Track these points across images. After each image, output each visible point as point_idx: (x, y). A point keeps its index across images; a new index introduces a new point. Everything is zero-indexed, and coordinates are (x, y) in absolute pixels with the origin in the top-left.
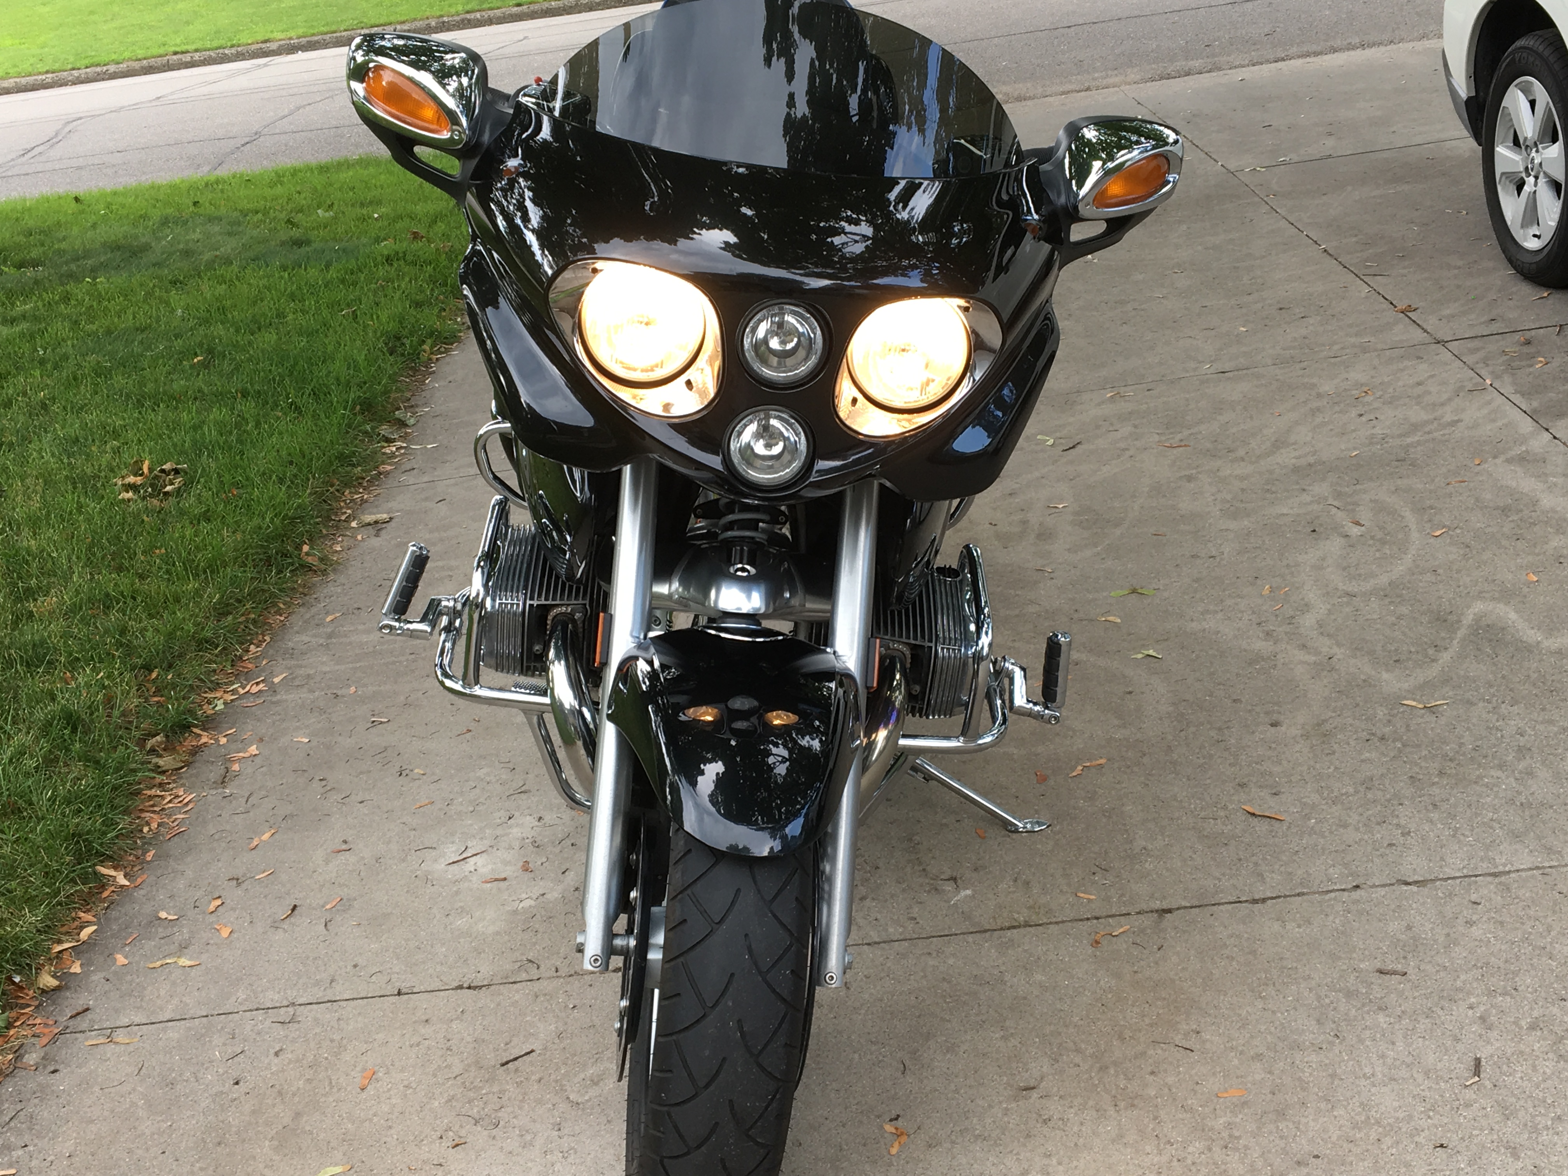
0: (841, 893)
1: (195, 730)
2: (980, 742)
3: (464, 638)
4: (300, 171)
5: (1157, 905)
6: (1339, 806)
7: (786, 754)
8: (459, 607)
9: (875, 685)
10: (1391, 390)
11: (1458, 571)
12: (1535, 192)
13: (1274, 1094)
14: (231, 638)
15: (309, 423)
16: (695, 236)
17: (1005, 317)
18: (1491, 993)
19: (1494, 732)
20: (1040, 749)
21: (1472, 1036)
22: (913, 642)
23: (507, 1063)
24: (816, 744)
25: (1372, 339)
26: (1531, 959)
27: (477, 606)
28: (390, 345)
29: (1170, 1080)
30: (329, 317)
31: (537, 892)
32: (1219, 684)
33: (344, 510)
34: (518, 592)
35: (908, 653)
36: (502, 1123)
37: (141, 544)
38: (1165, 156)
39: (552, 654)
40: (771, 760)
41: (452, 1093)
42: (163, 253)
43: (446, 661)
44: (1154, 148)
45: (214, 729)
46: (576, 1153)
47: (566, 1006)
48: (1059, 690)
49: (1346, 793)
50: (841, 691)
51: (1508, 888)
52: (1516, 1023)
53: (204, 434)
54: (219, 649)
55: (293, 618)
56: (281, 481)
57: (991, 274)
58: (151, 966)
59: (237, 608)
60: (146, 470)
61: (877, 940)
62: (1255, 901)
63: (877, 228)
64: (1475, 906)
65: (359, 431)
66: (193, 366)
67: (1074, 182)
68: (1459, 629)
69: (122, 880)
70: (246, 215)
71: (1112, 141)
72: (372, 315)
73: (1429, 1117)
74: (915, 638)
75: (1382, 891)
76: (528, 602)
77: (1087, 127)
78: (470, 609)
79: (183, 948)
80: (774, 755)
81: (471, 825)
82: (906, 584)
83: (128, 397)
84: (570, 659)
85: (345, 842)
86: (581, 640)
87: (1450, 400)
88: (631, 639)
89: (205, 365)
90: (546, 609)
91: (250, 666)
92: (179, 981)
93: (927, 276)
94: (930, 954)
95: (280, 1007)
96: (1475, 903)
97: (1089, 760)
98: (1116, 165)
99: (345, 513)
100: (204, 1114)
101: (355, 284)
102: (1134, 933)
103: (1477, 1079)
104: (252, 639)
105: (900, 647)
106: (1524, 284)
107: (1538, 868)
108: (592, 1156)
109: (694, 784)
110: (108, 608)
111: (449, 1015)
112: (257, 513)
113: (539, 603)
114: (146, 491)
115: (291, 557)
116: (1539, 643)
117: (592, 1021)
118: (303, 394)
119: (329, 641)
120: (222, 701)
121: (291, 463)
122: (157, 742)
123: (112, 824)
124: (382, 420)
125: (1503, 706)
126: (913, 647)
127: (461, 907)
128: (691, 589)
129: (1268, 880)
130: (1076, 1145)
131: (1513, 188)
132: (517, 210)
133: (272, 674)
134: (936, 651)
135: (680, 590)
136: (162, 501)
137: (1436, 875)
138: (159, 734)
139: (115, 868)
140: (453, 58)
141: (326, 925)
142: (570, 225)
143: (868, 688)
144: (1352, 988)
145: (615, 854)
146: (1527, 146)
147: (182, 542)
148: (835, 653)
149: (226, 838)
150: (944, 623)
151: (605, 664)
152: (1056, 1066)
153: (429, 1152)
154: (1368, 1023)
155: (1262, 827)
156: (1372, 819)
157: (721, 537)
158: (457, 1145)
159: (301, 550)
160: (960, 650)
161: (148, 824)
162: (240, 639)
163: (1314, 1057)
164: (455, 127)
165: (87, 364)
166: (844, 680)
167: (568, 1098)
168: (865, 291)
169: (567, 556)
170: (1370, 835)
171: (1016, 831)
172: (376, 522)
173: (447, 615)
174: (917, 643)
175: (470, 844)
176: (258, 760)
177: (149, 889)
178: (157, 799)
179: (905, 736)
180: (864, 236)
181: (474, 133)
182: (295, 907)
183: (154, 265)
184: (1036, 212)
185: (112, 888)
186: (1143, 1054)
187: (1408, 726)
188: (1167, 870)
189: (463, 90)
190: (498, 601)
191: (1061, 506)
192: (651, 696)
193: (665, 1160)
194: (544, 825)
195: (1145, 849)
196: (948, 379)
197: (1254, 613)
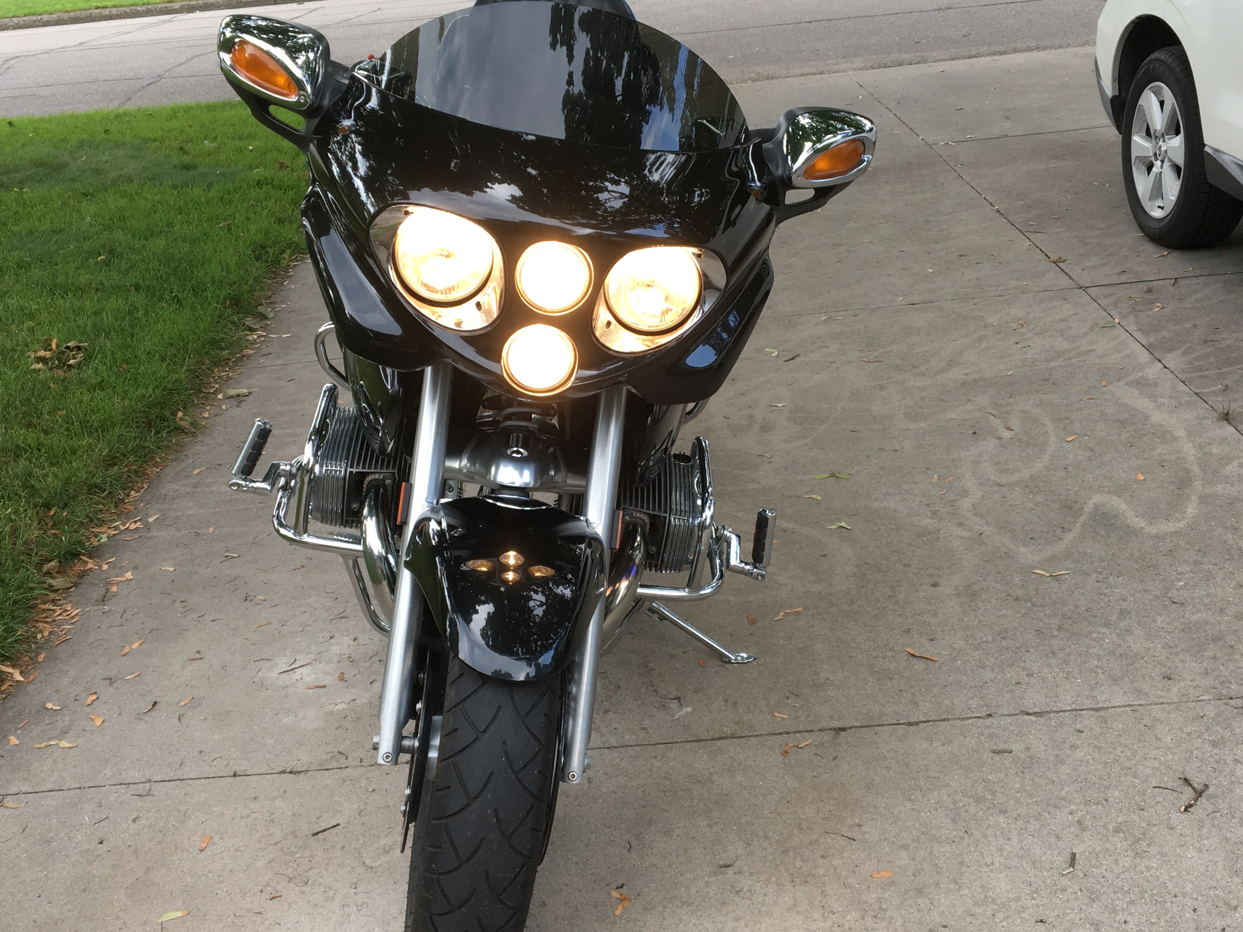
0: (584, 710)
1: (83, 558)
2: (702, 592)
3: (297, 494)
4: (192, 108)
5: (835, 724)
6: (980, 652)
7: (543, 599)
8: (294, 470)
9: (617, 547)
10: (1041, 324)
11: (1083, 470)
12: (1161, 173)
13: (915, 876)
14: (116, 485)
15: (188, 313)
16: (488, 190)
17: (729, 262)
18: (1087, 803)
19: (1102, 597)
20: (752, 598)
21: (1071, 836)
22: (652, 513)
23: (317, 833)
24: (568, 593)
25: (1030, 283)
26: (1120, 777)
27: (308, 471)
28: (257, 253)
29: (837, 862)
30: (209, 228)
31: (349, 697)
32: (894, 551)
33: (213, 385)
34: (341, 461)
35: (647, 521)
36: (310, 881)
37: (46, 406)
38: (862, 141)
39: (366, 511)
40: (532, 604)
41: (272, 856)
42: (78, 170)
43: (282, 514)
44: (853, 134)
45: (99, 557)
46: (368, 907)
47: (367, 790)
48: (765, 553)
49: (986, 641)
50: (589, 551)
51: (1105, 721)
52: (1105, 827)
53: (103, 319)
54: (106, 493)
55: (167, 470)
56: (163, 359)
57: (722, 226)
58: (38, 746)
59: (122, 460)
60: (54, 346)
61: (615, 745)
62: (911, 724)
63: (633, 189)
64: (1079, 734)
65: (228, 321)
66: (97, 263)
67: (789, 157)
68: (1081, 515)
69: (18, 677)
70: (146, 143)
71: (822, 127)
72: (243, 229)
73: (1034, 898)
74: (654, 510)
75: (1009, 720)
76: (349, 470)
77: (801, 115)
78: (302, 473)
79: (64, 733)
80: (534, 600)
81: (300, 642)
82: (647, 467)
83: (43, 286)
84: (380, 515)
85: (198, 652)
86: (390, 500)
87: (1086, 334)
88: (426, 504)
89: (107, 263)
90: (363, 475)
91: (130, 507)
92: (59, 759)
93: (670, 229)
94: (656, 757)
95: (139, 783)
96: (1079, 731)
97: (790, 608)
98: (824, 146)
99: (214, 387)
100: (74, 866)
101: (231, 202)
102: (815, 746)
103: (1072, 869)
104: (133, 486)
105: (641, 516)
106: (1149, 244)
107: (1130, 705)
108: (380, 910)
109: (468, 621)
110: (18, 456)
111: (273, 794)
112: (142, 384)
113: (357, 470)
114: (53, 363)
115: (168, 421)
116: (1142, 528)
117: (387, 802)
118: (184, 290)
119: (195, 490)
120: (106, 535)
121: (172, 345)
122: (52, 566)
123: (13, 631)
124: (248, 313)
125: (1111, 577)
126: (652, 517)
127: (288, 708)
128: (477, 465)
129: (921, 707)
130: (760, 911)
131: (1144, 169)
132: (350, 160)
133: (148, 515)
134: (670, 520)
135: (468, 465)
136: (65, 372)
137: (1050, 708)
138: (53, 560)
139: (13, 666)
140: (303, 38)
141: (179, 718)
142: (390, 175)
143: (612, 549)
144: (981, 795)
145: (407, 672)
146: (1156, 137)
147: (80, 406)
148: (587, 520)
149: (103, 645)
150: (677, 497)
151: (405, 522)
152: (748, 849)
153: (251, 902)
154: (991, 823)
155: (919, 665)
156: (1005, 662)
157: (502, 425)
158: (274, 898)
159: (176, 415)
160: (688, 520)
161: (41, 632)
162: (123, 486)
163: (947, 848)
164: (301, 92)
165: (11, 258)
166: (593, 543)
167: (364, 863)
168: (619, 239)
169: (380, 435)
170: (1002, 675)
171: (729, 662)
172: (238, 395)
173: (284, 477)
174: (655, 513)
175: (298, 657)
176: (132, 584)
177: (39, 684)
178: (49, 612)
179: (642, 586)
180: (622, 194)
181: (316, 98)
182: (155, 703)
183: (70, 180)
184: (759, 181)
185: (10, 683)
186: (817, 841)
187: (1037, 590)
188: (844, 697)
189: (309, 63)
190: (324, 468)
191: (780, 405)
192: (438, 550)
193: (434, 917)
194: (358, 645)
195: (828, 679)
196: (683, 310)
197: (924, 496)
